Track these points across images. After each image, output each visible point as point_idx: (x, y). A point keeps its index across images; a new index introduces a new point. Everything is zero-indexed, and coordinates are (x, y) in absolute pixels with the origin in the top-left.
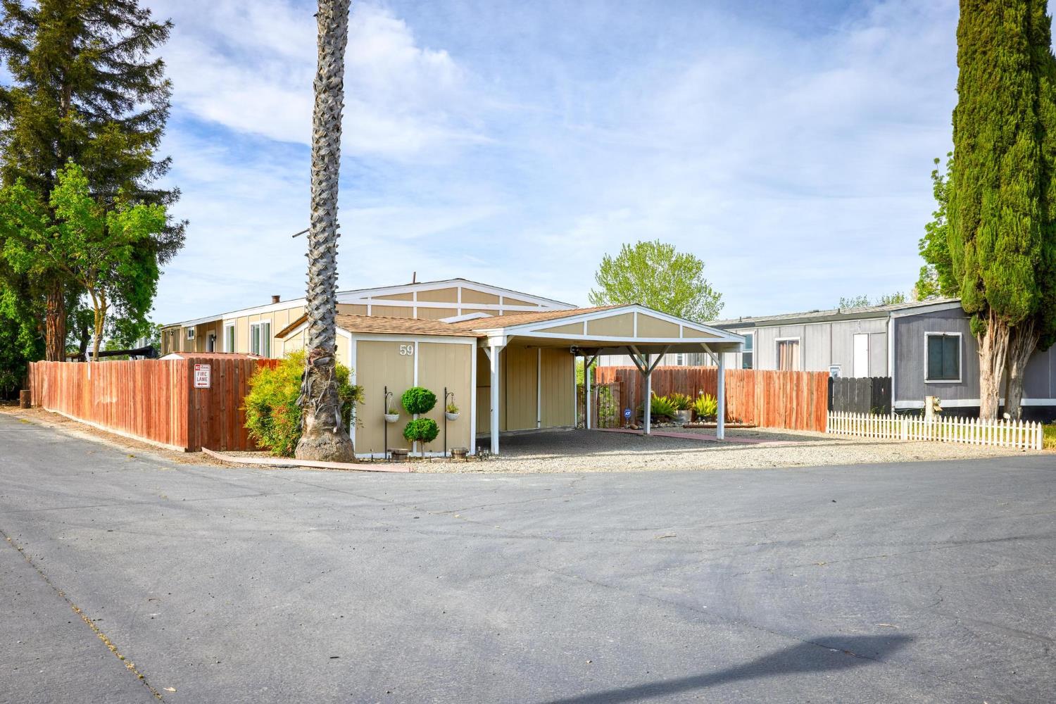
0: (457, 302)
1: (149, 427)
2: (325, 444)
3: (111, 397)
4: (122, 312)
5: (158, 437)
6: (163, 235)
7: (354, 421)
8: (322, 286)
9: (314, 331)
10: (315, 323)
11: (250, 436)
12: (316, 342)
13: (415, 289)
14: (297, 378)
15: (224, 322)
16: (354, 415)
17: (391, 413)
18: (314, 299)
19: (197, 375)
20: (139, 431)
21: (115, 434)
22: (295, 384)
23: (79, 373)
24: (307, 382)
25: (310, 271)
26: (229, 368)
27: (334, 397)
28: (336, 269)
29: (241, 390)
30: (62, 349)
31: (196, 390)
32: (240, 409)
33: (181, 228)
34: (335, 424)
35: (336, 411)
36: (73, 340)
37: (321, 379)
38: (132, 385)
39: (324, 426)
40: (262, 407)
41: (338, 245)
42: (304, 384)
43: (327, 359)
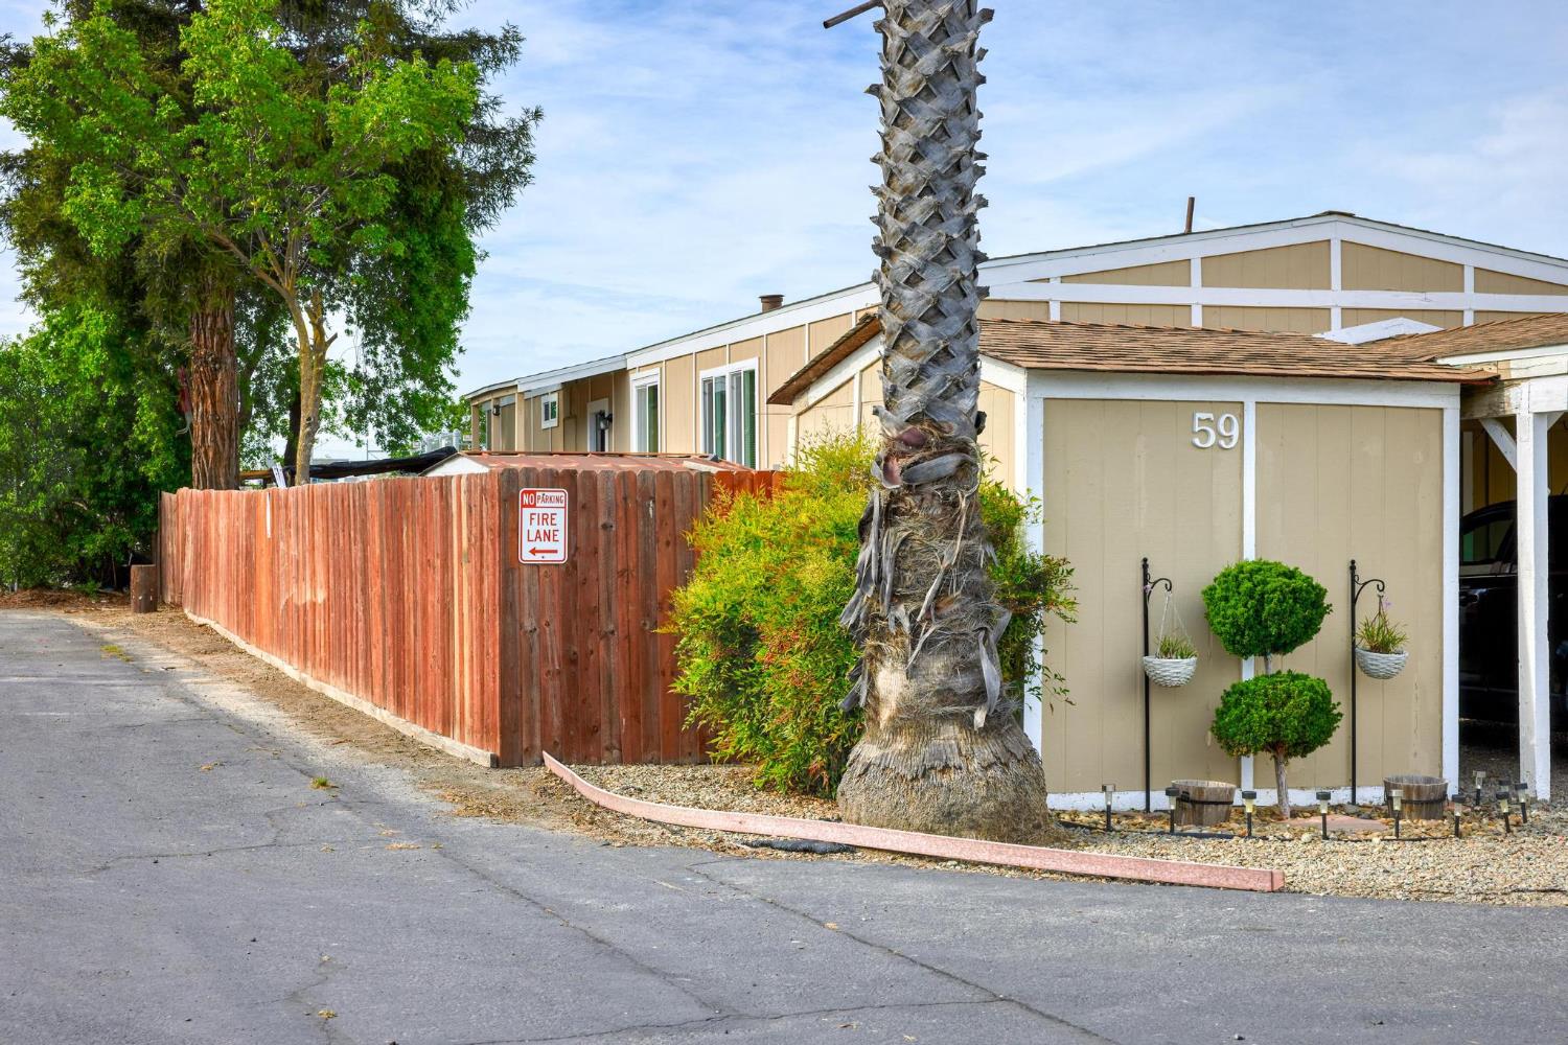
0: (1328, 287)
1: (400, 681)
2: (946, 768)
3: (314, 589)
4: (381, 359)
5: (421, 712)
6: (477, 151)
7: (1036, 680)
8: (929, 199)
9: (901, 362)
10: (906, 332)
11: (690, 719)
12: (911, 400)
13: (1194, 250)
14: (840, 532)
15: (632, 376)
16: (1038, 658)
17: (1167, 652)
18: (901, 245)
19: (528, 524)
20: (377, 690)
21: (320, 695)
22: (836, 553)
23: (248, 519)
24: (879, 548)
25: (887, 146)
26: (625, 499)
27: (977, 597)
28: (977, 136)
29: (662, 566)
30: (229, 458)
31: (526, 572)
32: (658, 631)
33: (523, 130)
34: (979, 695)
35: (983, 649)
36: (267, 436)
37: (928, 534)
38: (359, 554)
39: (943, 702)
40: (728, 625)
41: (983, 52)
42: (866, 552)
43: (950, 462)
